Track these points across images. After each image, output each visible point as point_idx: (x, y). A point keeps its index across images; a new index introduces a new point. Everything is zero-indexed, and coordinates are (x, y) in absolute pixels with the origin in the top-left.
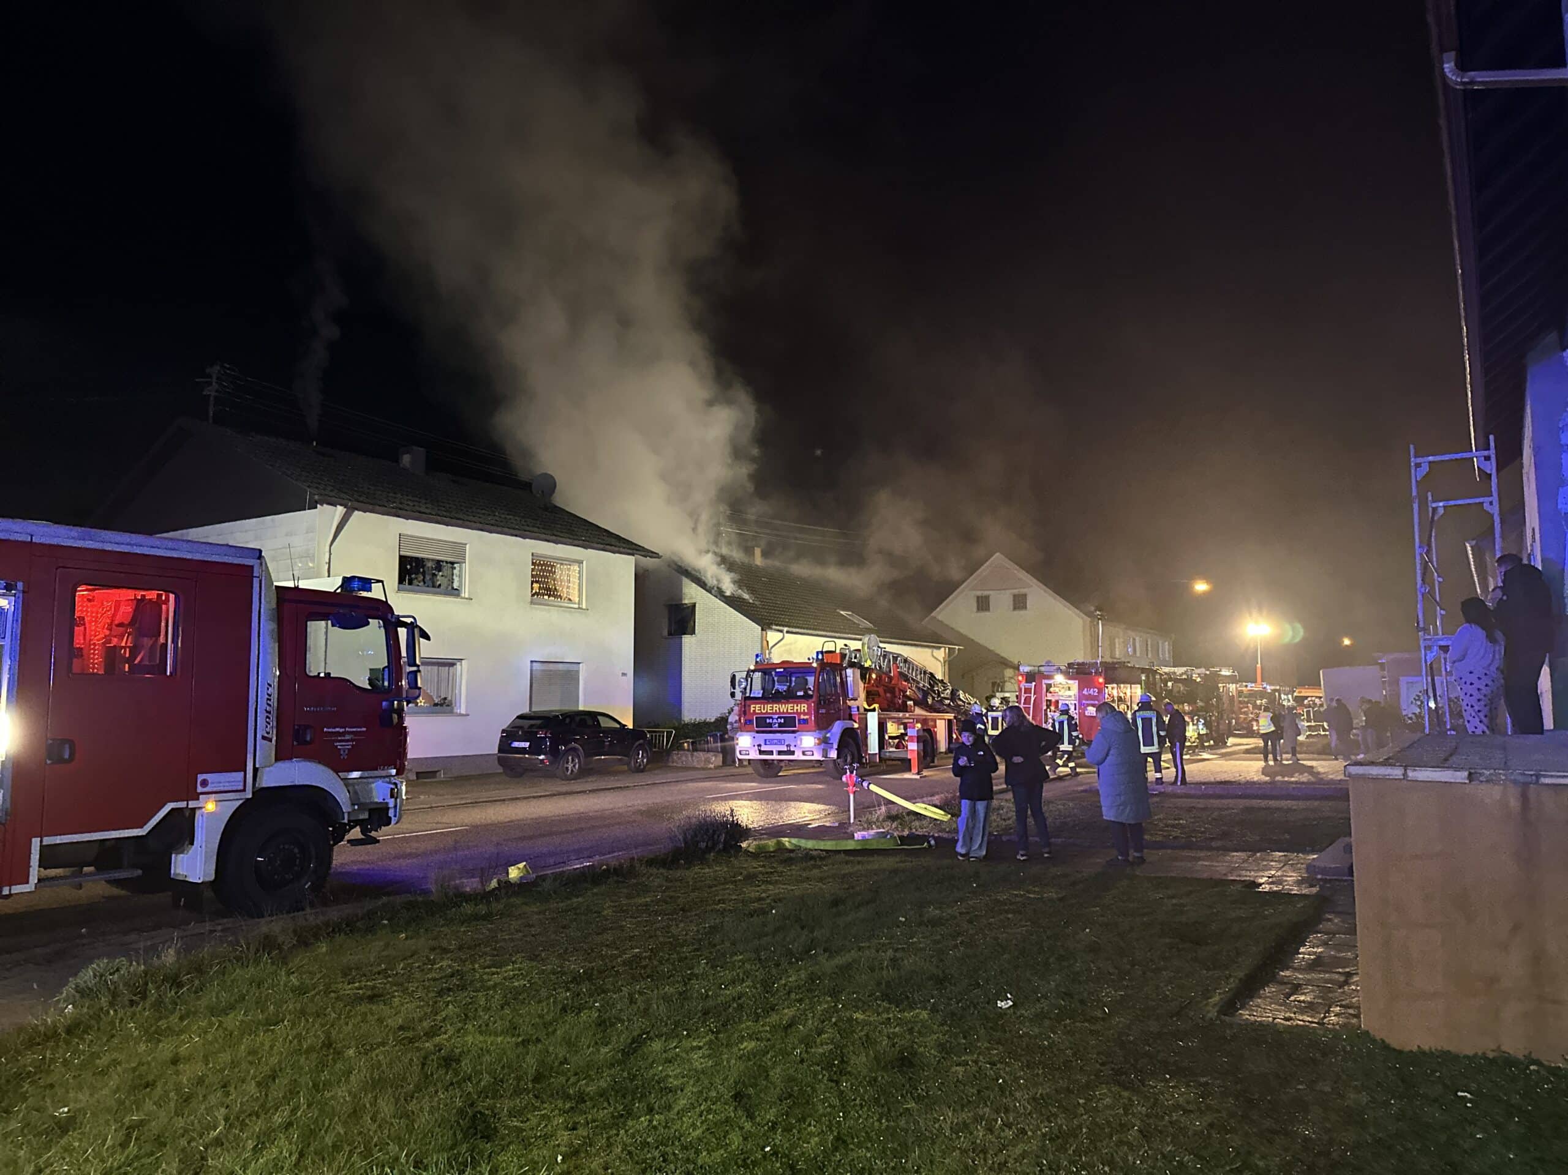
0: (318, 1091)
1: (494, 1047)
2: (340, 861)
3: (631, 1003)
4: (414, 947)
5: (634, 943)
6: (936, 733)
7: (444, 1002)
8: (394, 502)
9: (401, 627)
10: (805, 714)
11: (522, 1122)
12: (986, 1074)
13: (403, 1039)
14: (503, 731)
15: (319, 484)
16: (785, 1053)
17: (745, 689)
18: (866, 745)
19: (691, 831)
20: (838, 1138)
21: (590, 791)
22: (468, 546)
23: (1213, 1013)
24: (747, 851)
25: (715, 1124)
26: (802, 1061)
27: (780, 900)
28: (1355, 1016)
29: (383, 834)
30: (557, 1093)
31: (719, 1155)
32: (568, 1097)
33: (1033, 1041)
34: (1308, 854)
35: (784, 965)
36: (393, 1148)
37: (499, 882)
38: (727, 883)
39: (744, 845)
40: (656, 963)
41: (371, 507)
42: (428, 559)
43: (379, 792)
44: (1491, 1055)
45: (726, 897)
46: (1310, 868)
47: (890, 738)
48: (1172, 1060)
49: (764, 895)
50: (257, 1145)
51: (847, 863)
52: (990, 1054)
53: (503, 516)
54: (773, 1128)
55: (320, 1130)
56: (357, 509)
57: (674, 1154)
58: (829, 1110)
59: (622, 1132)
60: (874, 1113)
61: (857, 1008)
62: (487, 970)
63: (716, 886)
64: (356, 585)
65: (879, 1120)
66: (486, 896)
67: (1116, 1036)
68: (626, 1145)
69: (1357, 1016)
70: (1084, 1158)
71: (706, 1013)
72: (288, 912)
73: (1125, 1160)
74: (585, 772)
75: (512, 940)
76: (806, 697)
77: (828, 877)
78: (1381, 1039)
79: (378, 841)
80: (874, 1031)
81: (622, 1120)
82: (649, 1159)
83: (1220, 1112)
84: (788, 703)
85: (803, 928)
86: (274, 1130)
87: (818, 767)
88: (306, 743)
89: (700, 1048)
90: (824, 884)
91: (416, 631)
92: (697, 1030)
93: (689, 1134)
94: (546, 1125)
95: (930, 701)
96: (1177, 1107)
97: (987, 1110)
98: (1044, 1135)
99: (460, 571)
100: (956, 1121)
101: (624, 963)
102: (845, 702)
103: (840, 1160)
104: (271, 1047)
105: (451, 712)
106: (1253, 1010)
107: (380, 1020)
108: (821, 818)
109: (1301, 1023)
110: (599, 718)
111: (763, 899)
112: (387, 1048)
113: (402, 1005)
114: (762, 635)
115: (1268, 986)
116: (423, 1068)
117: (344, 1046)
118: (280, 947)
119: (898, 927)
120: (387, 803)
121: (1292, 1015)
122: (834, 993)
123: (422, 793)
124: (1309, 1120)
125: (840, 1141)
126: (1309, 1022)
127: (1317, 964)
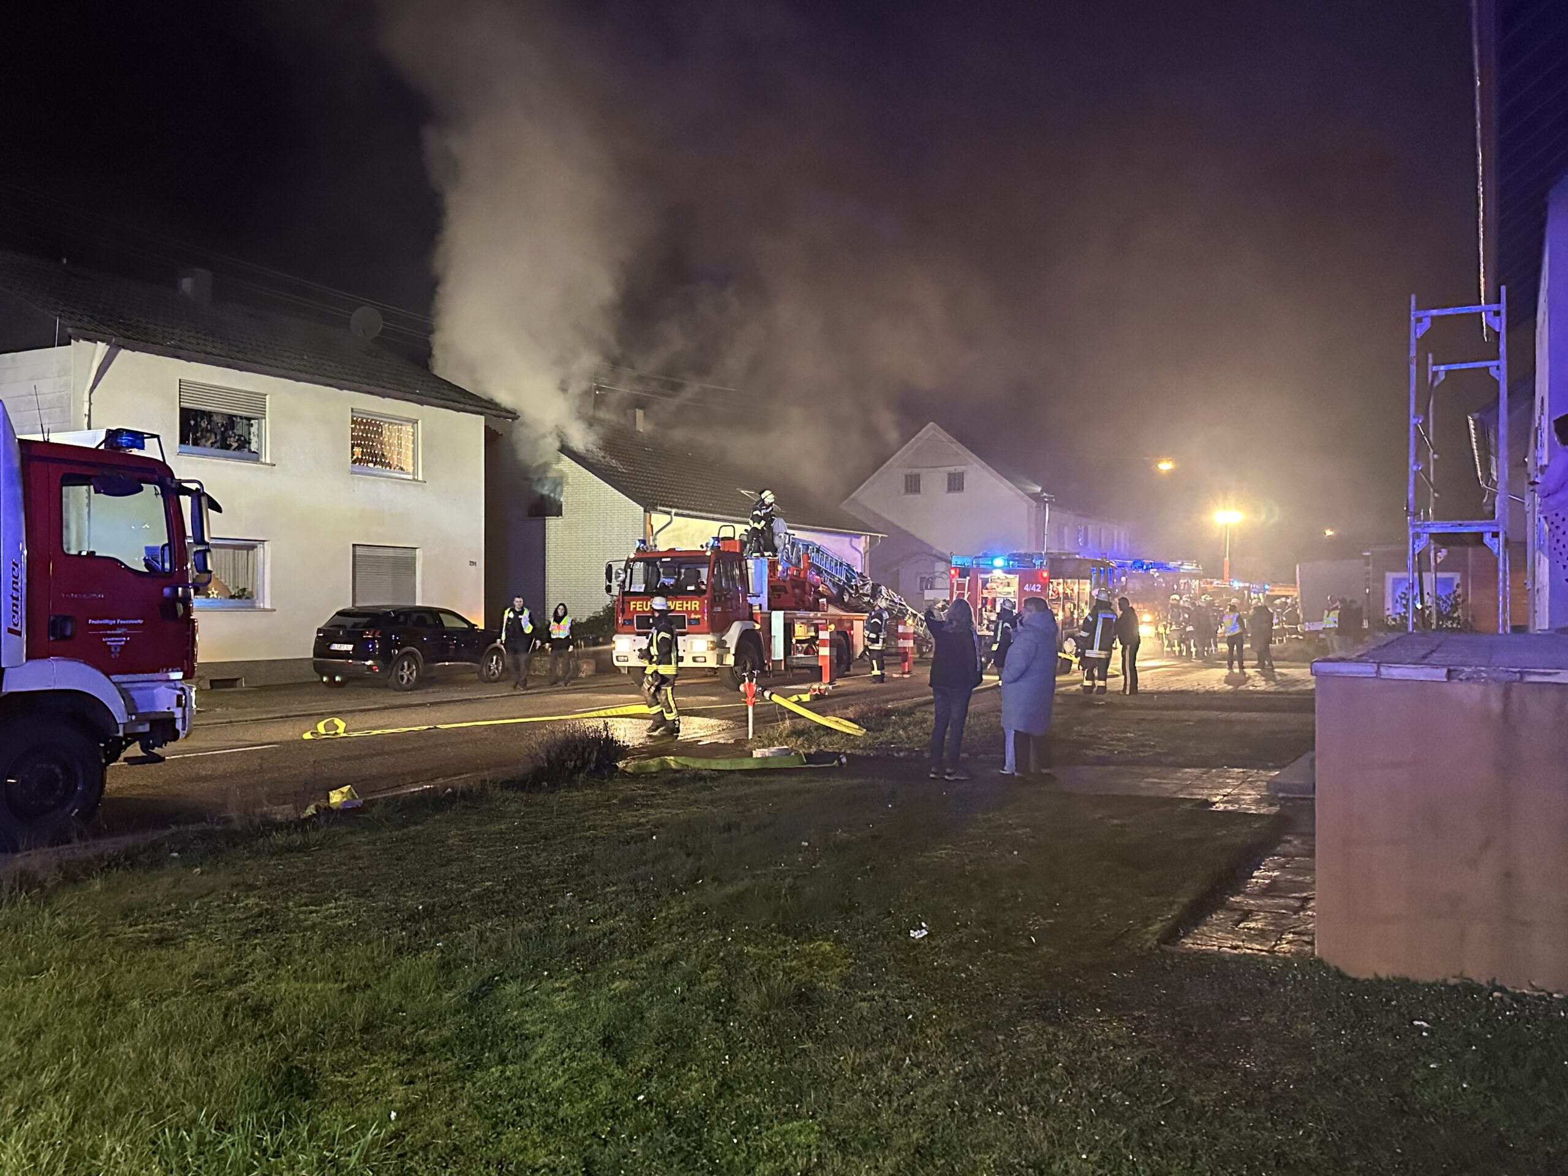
0: (94, 1047)
1: (313, 995)
2: (115, 785)
3: (481, 941)
4: (211, 884)
5: (485, 876)
6: (852, 636)
7: (251, 945)
8: (172, 339)
9: (184, 495)
10: (696, 612)
11: (347, 1077)
12: (894, 1010)
13: (200, 987)
14: (319, 631)
15: (73, 313)
16: (664, 992)
17: (624, 582)
18: (770, 651)
19: (555, 749)
20: (722, 1084)
21: (431, 704)
22: (267, 397)
23: (1152, 942)
24: (623, 771)
25: (581, 1072)
26: (683, 1000)
27: (662, 825)
28: (1308, 943)
29: (169, 750)
30: (391, 1045)
31: (582, 1107)
32: (405, 1048)
33: (948, 973)
34: (1270, 771)
35: (665, 894)
36: (190, 1109)
37: (317, 808)
38: (599, 808)
39: (621, 765)
40: (511, 897)
41: (142, 344)
42: (217, 413)
43: (164, 700)
44: (1452, 981)
45: (598, 822)
46: (1271, 784)
47: (798, 641)
48: (1103, 993)
49: (643, 820)
50: (20, 1109)
51: (742, 783)
52: (899, 988)
53: (313, 360)
54: (648, 1075)
55: (99, 1091)
56: (124, 347)
57: (530, 1106)
58: (713, 1053)
59: (469, 1084)
60: (765, 1055)
61: (749, 941)
62: (304, 908)
63: (584, 810)
64: (124, 440)
65: (771, 1063)
66: (302, 824)
67: (1043, 967)
68: (473, 1099)
69: (1311, 943)
70: (1000, 1098)
71: (571, 951)
72: (51, 845)
73: (1047, 1099)
74: (424, 682)
75: (335, 875)
76: (698, 593)
77: (720, 799)
78: (1336, 967)
79: (163, 759)
80: (767, 966)
81: (469, 1072)
82: (501, 1112)
83: (1154, 1046)
84: (678, 599)
85: (688, 855)
86: (40, 1093)
87: (711, 676)
88: (64, 637)
89: (563, 989)
90: (715, 807)
91: (204, 500)
92: (560, 969)
93: (548, 1084)
94: (377, 1080)
95: (846, 598)
96: (1107, 1042)
97: (893, 1048)
98: (957, 1074)
99: (259, 429)
100: (858, 1061)
101: (473, 899)
102: (745, 600)
103: (725, 1107)
104: (34, 1000)
105: (253, 607)
106: (1197, 939)
107: (171, 967)
108: (712, 734)
109: (1249, 951)
110: (441, 615)
111: (639, 824)
112: (180, 998)
113: (198, 949)
114: (645, 517)
115: (1216, 913)
116: (225, 1019)
117: (127, 997)
118: (42, 887)
119: (800, 852)
120: (173, 713)
121: (1241, 943)
122: (723, 926)
123: (221, 705)
124: (1251, 1054)
125: (725, 1086)
126: (1258, 950)
127: (1272, 889)
